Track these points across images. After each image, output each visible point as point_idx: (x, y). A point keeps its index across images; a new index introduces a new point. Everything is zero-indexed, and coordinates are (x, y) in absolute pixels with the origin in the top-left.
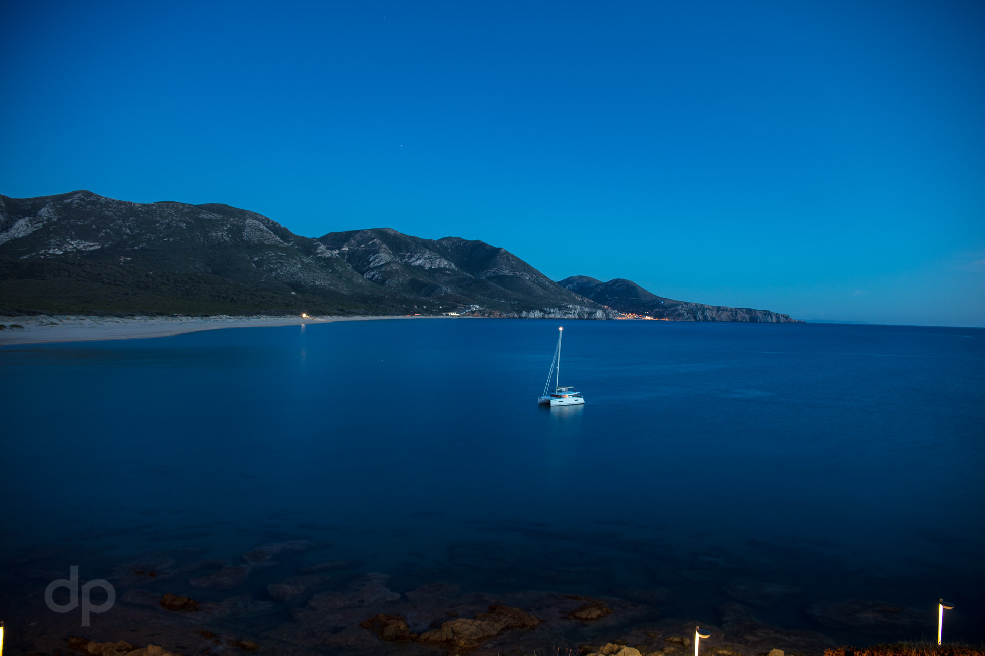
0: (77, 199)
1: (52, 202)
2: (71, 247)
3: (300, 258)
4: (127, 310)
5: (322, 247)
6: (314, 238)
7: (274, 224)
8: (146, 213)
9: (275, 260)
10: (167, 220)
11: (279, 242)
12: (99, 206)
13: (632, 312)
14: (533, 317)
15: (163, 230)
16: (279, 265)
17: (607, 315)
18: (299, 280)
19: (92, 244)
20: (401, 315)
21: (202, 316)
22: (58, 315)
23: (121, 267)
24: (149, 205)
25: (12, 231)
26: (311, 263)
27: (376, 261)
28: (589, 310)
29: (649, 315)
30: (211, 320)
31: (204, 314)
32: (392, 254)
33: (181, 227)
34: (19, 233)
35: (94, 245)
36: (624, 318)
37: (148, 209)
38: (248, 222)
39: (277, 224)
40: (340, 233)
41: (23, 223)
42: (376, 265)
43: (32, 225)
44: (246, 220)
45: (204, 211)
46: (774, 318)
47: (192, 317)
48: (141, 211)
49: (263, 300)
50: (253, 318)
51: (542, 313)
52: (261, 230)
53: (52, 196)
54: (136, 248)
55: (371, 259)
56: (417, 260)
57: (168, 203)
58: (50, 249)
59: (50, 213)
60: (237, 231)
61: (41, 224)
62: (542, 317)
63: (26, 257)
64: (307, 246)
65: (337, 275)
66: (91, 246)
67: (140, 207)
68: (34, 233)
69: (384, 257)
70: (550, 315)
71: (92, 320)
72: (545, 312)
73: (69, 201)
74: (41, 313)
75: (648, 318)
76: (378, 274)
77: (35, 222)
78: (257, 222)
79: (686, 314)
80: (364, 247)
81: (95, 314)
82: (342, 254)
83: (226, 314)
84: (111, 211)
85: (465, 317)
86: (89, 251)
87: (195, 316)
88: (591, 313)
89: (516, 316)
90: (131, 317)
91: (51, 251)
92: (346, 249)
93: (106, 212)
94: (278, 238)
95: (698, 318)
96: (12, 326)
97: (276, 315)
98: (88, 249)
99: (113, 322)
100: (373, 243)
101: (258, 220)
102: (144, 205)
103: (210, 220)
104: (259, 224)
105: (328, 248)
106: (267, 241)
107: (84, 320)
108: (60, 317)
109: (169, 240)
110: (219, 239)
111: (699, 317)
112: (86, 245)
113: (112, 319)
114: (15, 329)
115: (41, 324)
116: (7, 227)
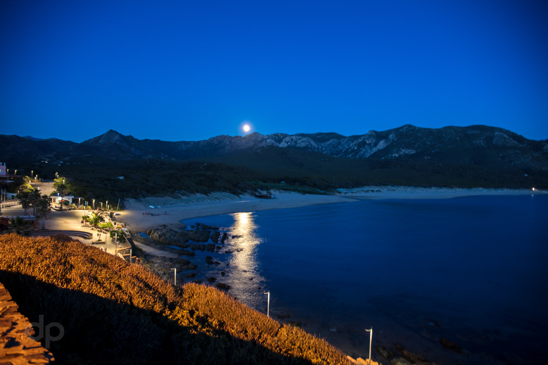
0: (405, 129)
1: (394, 131)
2: (402, 152)
3: (531, 154)
4: (428, 184)
6: (541, 141)
7: (513, 133)
8: (438, 133)
9: (514, 155)
10: (449, 136)
11: (516, 144)
12: (415, 131)
15: (447, 141)
16: (516, 158)
18: (530, 167)
19: (411, 151)
22: (396, 186)
23: (425, 162)
24: (439, 129)
25: (378, 146)
26: (539, 157)
30: (473, 191)
31: (469, 187)
33: (457, 139)
34: (381, 147)
35: (412, 151)
37: (439, 131)
38: (496, 134)
39: (515, 133)
41: (383, 143)
43: (386, 143)
44: (494, 133)
45: (469, 129)
47: (462, 188)
48: (436, 132)
52: (505, 138)
53: (395, 129)
54: (433, 152)
57: (449, 127)
58: (393, 154)
59: (393, 137)
60: (489, 139)
61: (390, 142)
63: (383, 158)
64: (536, 145)
66: (411, 152)
67: (435, 130)
68: (387, 147)
71: (411, 189)
73: (402, 130)
74: (388, 185)
81: (412, 186)
83: (482, 187)
84: (421, 134)
87: (464, 188)
90: (429, 188)
91: (394, 155)
93: (419, 134)
94: (516, 142)
96: (377, 191)
97: (514, 189)
98: (410, 153)
101: (503, 132)
102: (437, 129)
103: (473, 134)
104: (503, 135)
106: (508, 144)
107: (407, 188)
109: (450, 147)
110: (478, 145)
112: (409, 151)
113: (420, 189)
114: (378, 192)
115: (389, 190)
116: (376, 145)
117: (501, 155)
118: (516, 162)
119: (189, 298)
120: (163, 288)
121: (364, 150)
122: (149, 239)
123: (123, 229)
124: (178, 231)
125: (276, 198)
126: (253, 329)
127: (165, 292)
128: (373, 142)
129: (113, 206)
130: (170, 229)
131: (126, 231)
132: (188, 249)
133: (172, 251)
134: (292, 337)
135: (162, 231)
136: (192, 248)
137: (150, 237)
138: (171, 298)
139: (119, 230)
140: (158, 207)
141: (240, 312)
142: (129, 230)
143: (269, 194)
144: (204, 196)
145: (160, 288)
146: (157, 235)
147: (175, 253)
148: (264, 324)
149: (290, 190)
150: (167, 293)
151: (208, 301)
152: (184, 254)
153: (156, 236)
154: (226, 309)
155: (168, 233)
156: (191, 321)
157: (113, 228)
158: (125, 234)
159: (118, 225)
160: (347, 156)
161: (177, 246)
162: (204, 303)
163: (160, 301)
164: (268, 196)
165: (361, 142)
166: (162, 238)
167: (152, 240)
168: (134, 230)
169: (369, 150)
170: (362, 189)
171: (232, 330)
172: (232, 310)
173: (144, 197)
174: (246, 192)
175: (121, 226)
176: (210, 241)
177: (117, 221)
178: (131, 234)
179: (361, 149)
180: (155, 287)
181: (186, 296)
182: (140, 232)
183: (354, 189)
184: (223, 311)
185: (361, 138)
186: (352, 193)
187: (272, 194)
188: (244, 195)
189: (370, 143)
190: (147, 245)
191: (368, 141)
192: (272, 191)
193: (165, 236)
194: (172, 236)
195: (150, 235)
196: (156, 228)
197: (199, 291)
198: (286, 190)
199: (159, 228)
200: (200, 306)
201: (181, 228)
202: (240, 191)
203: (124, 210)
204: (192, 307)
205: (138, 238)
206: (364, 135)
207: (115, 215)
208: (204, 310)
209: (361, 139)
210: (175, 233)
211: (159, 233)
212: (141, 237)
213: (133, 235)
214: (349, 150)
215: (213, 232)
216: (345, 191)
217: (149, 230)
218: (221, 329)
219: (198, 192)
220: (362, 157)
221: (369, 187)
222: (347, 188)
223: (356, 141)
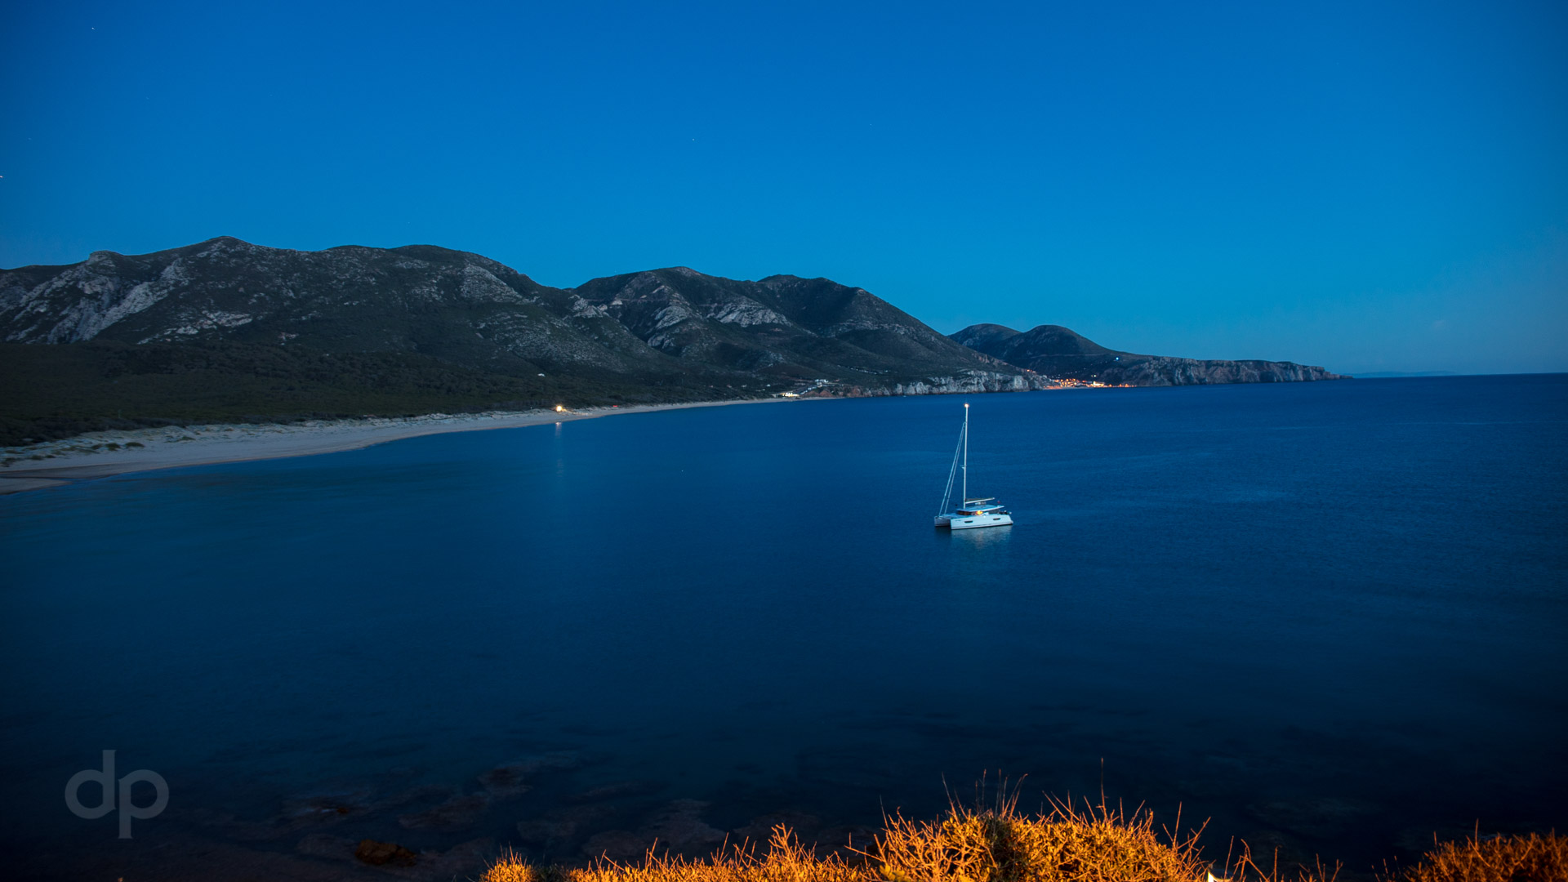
0: (216, 251)
1: (181, 257)
2: (209, 322)
3: (549, 321)
4: (294, 413)
5: (582, 302)
6: (570, 289)
7: (507, 270)
8: (317, 264)
9: (511, 325)
10: (347, 274)
11: (515, 297)
12: (248, 259)
13: (1070, 377)
14: (913, 392)
15: (343, 289)
16: (517, 333)
17: (1031, 383)
18: (549, 355)
19: (239, 316)
20: (709, 400)
21: (405, 416)
22: (193, 424)
23: (282, 348)
24: (320, 254)
25: (126, 304)
26: (566, 328)
27: (666, 318)
28: (1001, 378)
29: (1097, 380)
30: (419, 422)
31: (408, 414)
32: (690, 307)
33: (369, 284)
34: (136, 306)
35: (242, 318)
36: (1057, 387)
37: (319, 259)
38: (468, 269)
39: (512, 270)
40: (608, 278)
41: (141, 292)
42: (665, 325)
43: (153, 294)
44: (464, 267)
45: (401, 257)
46: (1300, 373)
47: (390, 418)
48: (309, 262)
49: (495, 388)
50: (482, 416)
51: (927, 386)
52: (489, 282)
53: (181, 249)
54: (304, 318)
55: (658, 317)
56: (728, 314)
57: (347, 249)
58: (179, 327)
59: (177, 274)
60: (452, 284)
61: (166, 291)
62: (927, 392)
63: (145, 341)
64: (558, 302)
65: (607, 344)
66: (238, 320)
67: (307, 257)
68: (157, 304)
69: (677, 312)
70: (941, 389)
71: (243, 431)
72: (932, 383)
73: (205, 254)
74: (169, 424)
75: (1095, 384)
76: (669, 339)
77: (158, 288)
78: (482, 270)
79: (1156, 375)
80: (645, 298)
81: (247, 421)
82: (612, 311)
83: (441, 412)
84: (266, 265)
85: (807, 399)
86: (236, 327)
87: (394, 417)
88: (1005, 382)
89: (887, 392)
90: (299, 423)
91: (181, 331)
92: (618, 302)
93: (259, 267)
94: (514, 292)
95: (1176, 380)
96: (129, 445)
97: (516, 410)
98: (234, 323)
99: (274, 431)
100: (660, 292)
101: (484, 266)
102: (313, 253)
103: (412, 270)
104: (485, 273)
105: (590, 304)
106: (497, 297)
107: (230, 430)
108: (196, 428)
109: (351, 305)
110: (426, 298)
111: (1178, 378)
112: (230, 318)
113: (272, 428)
114: (132, 448)
115: (170, 439)
116: (119, 299)
117: (483, 326)
118: (517, 341)
121: (75, 316)
128: (109, 290)
160: (11, 337)
165: (63, 288)
169: (95, 317)
170: (74, 442)
179: (64, 313)
183: (40, 445)
185: (62, 275)
186: (36, 458)
189: (97, 293)
191: (90, 284)
206: (73, 267)
209: (61, 278)
214: (17, 317)
216: (7, 455)
220: (70, 340)
221: (100, 433)
222: (11, 445)
223: (42, 286)
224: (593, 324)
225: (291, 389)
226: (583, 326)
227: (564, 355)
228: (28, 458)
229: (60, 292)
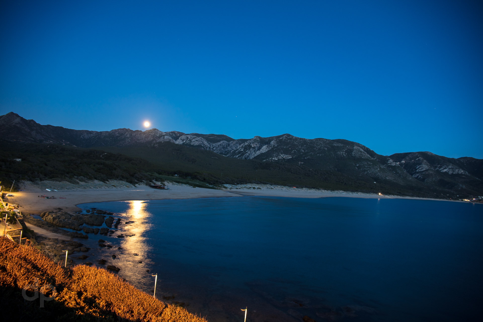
0: (285, 138)
1: (276, 138)
2: (281, 157)
3: (379, 166)
4: (300, 185)
5: (391, 160)
6: (387, 156)
7: (367, 149)
8: (311, 143)
9: (367, 166)
10: (319, 147)
11: (369, 157)
12: (292, 140)
15: (317, 150)
16: (368, 168)
18: (378, 176)
19: (288, 156)
20: (433, 198)
21: (331, 190)
22: (274, 185)
23: (299, 166)
24: (312, 140)
25: (261, 150)
26: (385, 168)
27: (420, 168)
30: (335, 193)
31: (332, 189)
32: (429, 165)
33: (325, 150)
34: (263, 151)
35: (289, 157)
37: (311, 141)
38: (355, 147)
39: (369, 149)
40: (400, 153)
41: (265, 147)
42: (420, 171)
43: (268, 148)
44: (354, 147)
45: (335, 142)
47: (327, 190)
48: (309, 142)
49: (360, 185)
50: (355, 193)
52: (361, 152)
53: (276, 136)
54: (306, 158)
55: (417, 168)
56: (444, 169)
57: (320, 139)
58: (273, 158)
59: (274, 143)
60: (349, 152)
61: (271, 148)
63: (265, 161)
64: (383, 160)
65: (398, 175)
66: (288, 157)
67: (309, 141)
68: (268, 151)
69: (425, 167)
71: (286, 188)
73: (282, 138)
74: (268, 184)
76: (420, 175)
78: (359, 148)
80: (413, 161)
81: (288, 186)
82: (401, 164)
83: (342, 190)
84: (297, 142)
85: (474, 202)
86: (288, 159)
87: (328, 190)
90: (301, 188)
91: (274, 159)
92: (403, 162)
93: (295, 143)
94: (369, 155)
96: (258, 188)
97: (365, 193)
100: (418, 159)
101: (360, 147)
102: (310, 140)
103: (338, 147)
104: (360, 149)
105: (394, 161)
106: (363, 157)
107: (283, 188)
108: (274, 186)
109: (319, 155)
110: (341, 155)
112: (286, 156)
113: (294, 188)
114: (259, 189)
115: (268, 188)
116: (259, 149)
117: (358, 165)
118: (368, 171)
119: (78, 279)
120: (52, 269)
121: (249, 152)
122: (43, 221)
123: (15, 210)
124: (73, 215)
125: (169, 189)
126: (140, 309)
127: (54, 274)
128: (258, 146)
129: (6, 187)
130: (65, 212)
131: (18, 212)
132: (82, 232)
133: (65, 233)
134: (175, 316)
135: (56, 214)
136: (85, 231)
137: (43, 220)
138: (59, 279)
139: (10, 211)
140: (55, 191)
141: (128, 293)
142: (22, 212)
143: (163, 185)
144: (101, 183)
145: (49, 269)
146: (52, 218)
147: (68, 235)
148: (150, 304)
149: (182, 183)
150: (55, 274)
151: (97, 283)
152: (77, 237)
153: (50, 219)
154: (115, 290)
155: (62, 216)
156: (78, 302)
157: (4, 208)
158: (17, 216)
159: (10, 206)
160: (235, 157)
161: (71, 228)
162: (93, 284)
163: (48, 283)
164: (162, 187)
165: (247, 145)
166: (56, 220)
167: (46, 222)
168: (27, 211)
169: (254, 153)
170: (245, 186)
171: (119, 311)
172: (120, 291)
173: (41, 180)
174: (142, 182)
175: (13, 207)
176: (104, 226)
177: (9, 202)
178: (24, 216)
179: (247, 151)
180: (44, 268)
181: (75, 278)
182: (33, 214)
183: (238, 185)
184: (111, 293)
186: (237, 188)
187: (166, 186)
188: (139, 185)
189: (255, 147)
190: (40, 227)
191: (253, 145)
192: (166, 183)
193: (59, 219)
194: (66, 219)
195: (44, 217)
196: (51, 211)
197: (89, 273)
198: (178, 182)
199: (54, 211)
200: (89, 287)
201: (76, 212)
202: (136, 181)
203: (18, 192)
204: (81, 288)
205: (31, 220)
206: (250, 140)
207: (8, 196)
208: (92, 292)
209: (247, 142)
210: (70, 217)
211: (54, 216)
212: (34, 219)
213: (26, 217)
214: (237, 152)
215: (107, 217)
216: (231, 187)
217: (43, 213)
218: (108, 309)
219: (96, 179)
220: (247, 158)
221: (252, 184)
222: (232, 184)
223: (243, 144)
224: (394, 168)
225: (300, 178)
226: (390, 168)
227: (383, 177)
228: (235, 188)
229: (247, 146)
